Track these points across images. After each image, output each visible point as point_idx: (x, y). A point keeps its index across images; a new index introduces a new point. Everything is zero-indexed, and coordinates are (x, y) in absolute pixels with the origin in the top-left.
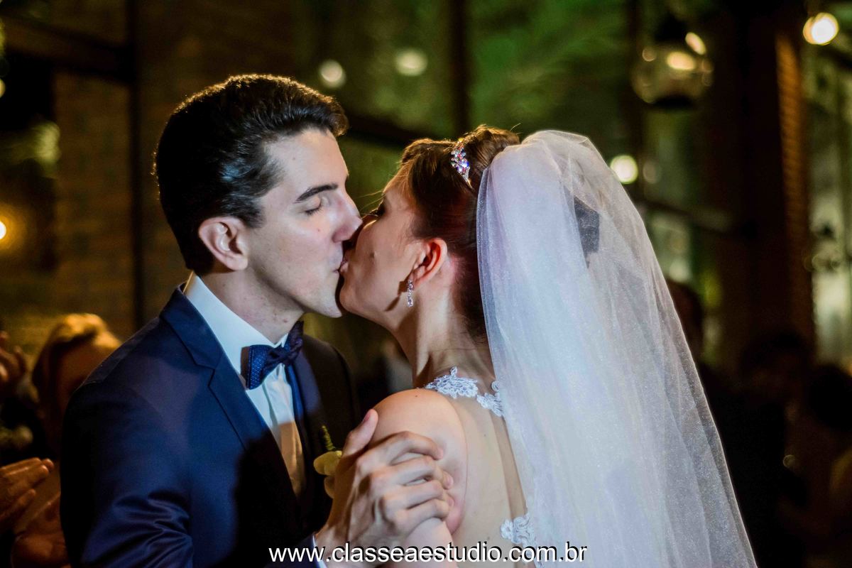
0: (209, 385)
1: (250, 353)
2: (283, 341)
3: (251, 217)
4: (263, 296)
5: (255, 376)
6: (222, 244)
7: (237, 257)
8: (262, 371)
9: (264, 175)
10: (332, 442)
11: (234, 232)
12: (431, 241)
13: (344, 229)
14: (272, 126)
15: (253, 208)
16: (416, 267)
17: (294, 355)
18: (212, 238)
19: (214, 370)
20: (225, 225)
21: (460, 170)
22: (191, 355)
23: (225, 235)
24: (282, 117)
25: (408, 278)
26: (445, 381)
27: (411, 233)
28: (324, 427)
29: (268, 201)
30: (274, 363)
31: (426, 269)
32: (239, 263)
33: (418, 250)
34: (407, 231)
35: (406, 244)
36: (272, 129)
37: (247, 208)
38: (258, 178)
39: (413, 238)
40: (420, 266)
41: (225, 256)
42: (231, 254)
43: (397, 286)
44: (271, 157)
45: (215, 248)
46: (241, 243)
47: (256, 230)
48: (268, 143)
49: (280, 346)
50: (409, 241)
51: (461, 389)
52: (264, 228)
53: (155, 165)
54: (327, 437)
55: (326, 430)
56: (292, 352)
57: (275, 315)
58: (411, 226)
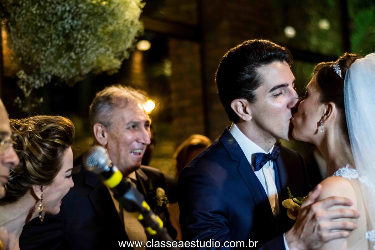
0: (237, 169)
1: (255, 156)
2: (271, 151)
3: (251, 99)
4: (260, 132)
5: (258, 166)
6: (241, 110)
7: (247, 115)
8: (260, 164)
9: (256, 81)
10: (292, 194)
11: (245, 105)
12: (328, 103)
13: (291, 103)
14: (258, 60)
15: (251, 95)
16: (323, 115)
17: (276, 157)
18: (236, 107)
19: (240, 162)
20: (241, 102)
21: (337, 72)
22: (230, 156)
23: (241, 106)
24: (262, 57)
25: (320, 121)
26: (344, 171)
27: (319, 102)
28: (288, 188)
29: (258, 92)
30: (266, 160)
31: (327, 116)
32: (248, 118)
33: (323, 108)
34: (317, 101)
35: (318, 106)
36: (258, 62)
37: (250, 95)
38: (253, 82)
39: (320, 103)
40: (325, 115)
41: (242, 115)
42: (244, 114)
43: (316, 125)
44: (258, 73)
45: (238, 112)
46: (248, 110)
47: (253, 104)
48: (257, 68)
49: (270, 153)
50: (319, 105)
51: (352, 175)
52: (256, 103)
53: (216, 79)
54: (289, 192)
55: (289, 189)
56: (275, 156)
57: (266, 140)
58: (319, 99)
